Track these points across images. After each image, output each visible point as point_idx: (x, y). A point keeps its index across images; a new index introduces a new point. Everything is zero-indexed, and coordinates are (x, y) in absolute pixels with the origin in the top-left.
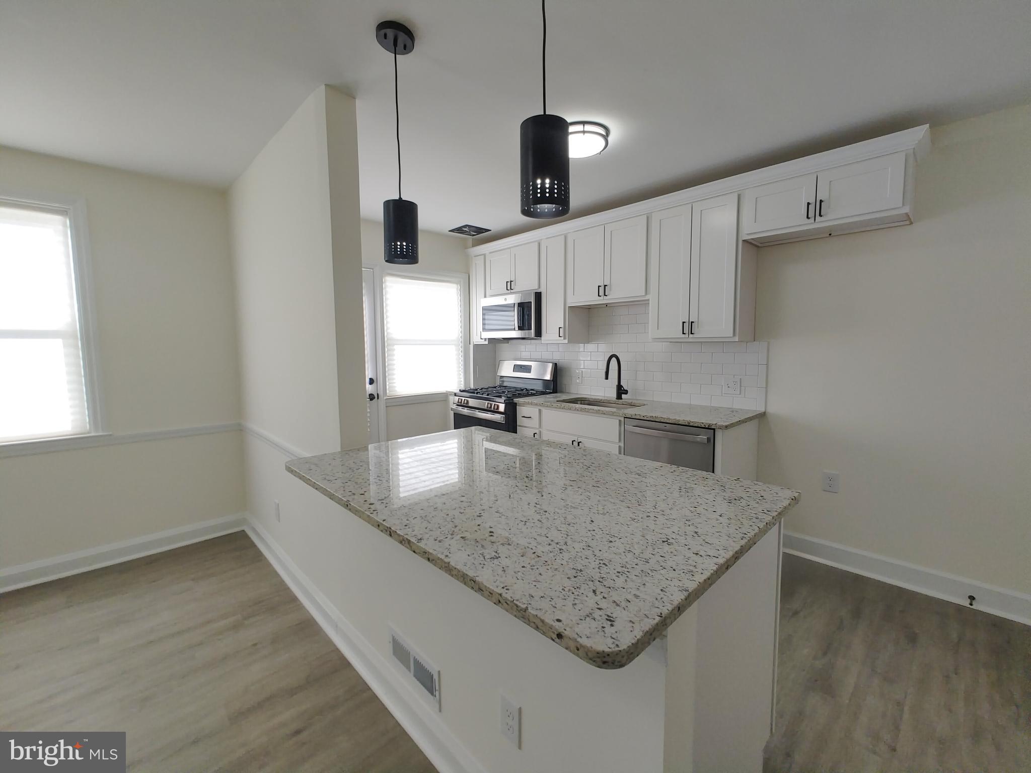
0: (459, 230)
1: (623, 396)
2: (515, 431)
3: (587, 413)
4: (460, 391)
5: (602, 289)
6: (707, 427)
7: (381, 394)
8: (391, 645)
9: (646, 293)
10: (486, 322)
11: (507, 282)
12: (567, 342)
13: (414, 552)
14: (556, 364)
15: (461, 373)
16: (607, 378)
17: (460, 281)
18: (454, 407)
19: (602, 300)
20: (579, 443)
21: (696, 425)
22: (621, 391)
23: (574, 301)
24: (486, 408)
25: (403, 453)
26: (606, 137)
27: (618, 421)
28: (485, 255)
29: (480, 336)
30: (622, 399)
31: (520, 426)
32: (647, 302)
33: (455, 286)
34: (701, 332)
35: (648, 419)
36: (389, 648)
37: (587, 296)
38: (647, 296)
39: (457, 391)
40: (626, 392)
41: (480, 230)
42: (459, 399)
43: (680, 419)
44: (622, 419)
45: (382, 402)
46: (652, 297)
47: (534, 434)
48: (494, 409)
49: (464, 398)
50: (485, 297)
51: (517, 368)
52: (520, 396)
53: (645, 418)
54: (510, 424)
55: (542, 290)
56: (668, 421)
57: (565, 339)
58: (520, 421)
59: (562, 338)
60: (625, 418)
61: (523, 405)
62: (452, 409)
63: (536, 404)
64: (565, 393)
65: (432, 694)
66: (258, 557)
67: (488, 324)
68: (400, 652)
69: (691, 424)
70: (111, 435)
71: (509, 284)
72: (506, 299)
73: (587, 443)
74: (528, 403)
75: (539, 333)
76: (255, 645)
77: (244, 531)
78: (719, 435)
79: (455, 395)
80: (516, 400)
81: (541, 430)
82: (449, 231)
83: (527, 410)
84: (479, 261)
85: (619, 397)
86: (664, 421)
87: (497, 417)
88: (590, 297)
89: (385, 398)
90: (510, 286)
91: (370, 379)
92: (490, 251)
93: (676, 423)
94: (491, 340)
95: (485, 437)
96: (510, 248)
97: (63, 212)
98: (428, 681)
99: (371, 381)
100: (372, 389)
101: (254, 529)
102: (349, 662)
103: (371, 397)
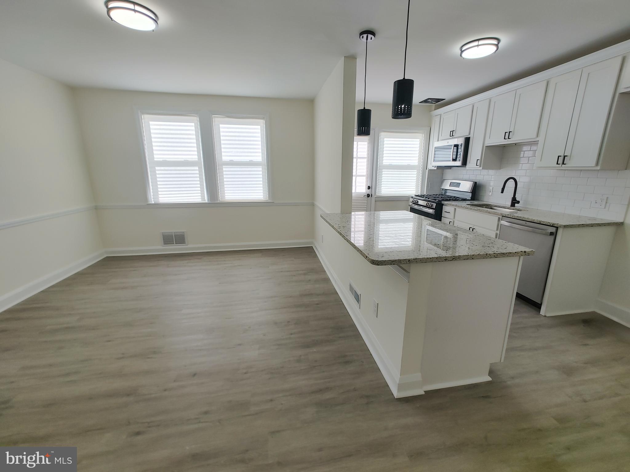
0: (426, 101)
1: (516, 205)
2: (440, 220)
3: (480, 212)
4: (415, 195)
5: (507, 134)
6: (551, 225)
7: (373, 194)
8: (349, 287)
9: (537, 136)
10: (436, 156)
11: (451, 131)
12: (481, 169)
14: (476, 183)
15: (419, 186)
16: (502, 192)
17: (425, 132)
18: (411, 204)
19: (507, 142)
20: (473, 229)
21: (545, 224)
22: (514, 202)
23: (489, 142)
24: (425, 205)
25: (382, 226)
26: (497, 45)
27: (498, 218)
28: (441, 115)
29: (432, 165)
30: (515, 206)
31: (444, 217)
32: (537, 142)
33: (421, 135)
34: (570, 163)
35: (515, 218)
37: (498, 140)
38: (538, 138)
39: (414, 196)
40: (518, 202)
41: (438, 100)
42: (413, 200)
43: (535, 219)
44: (501, 217)
45: (373, 199)
46: (541, 139)
47: (470, 228)
48: (429, 206)
49: (415, 200)
50: (438, 141)
51: (451, 184)
52: (447, 200)
53: (514, 217)
54: (438, 215)
55: (471, 136)
56: (527, 220)
57: (480, 166)
58: (444, 214)
59: (479, 166)
60: (502, 216)
61: (446, 205)
62: (409, 205)
63: (453, 205)
64: (479, 200)
65: (358, 302)
67: (438, 157)
68: (351, 289)
69: (542, 223)
70: (274, 202)
71: (452, 132)
72: (448, 142)
73: (478, 230)
74: (449, 204)
75: (464, 163)
76: (309, 280)
77: (312, 247)
78: (560, 231)
79: (412, 198)
80: (443, 202)
81: (454, 220)
82: (419, 103)
83: (448, 208)
84: (437, 119)
85: (513, 205)
86: (525, 220)
87: (431, 211)
88: (499, 140)
89: (375, 197)
90: (452, 134)
91: (368, 186)
92: (444, 112)
93: (532, 221)
94: (439, 167)
95: (428, 223)
96: (455, 110)
97: (263, 118)
98: (357, 298)
99: (369, 188)
100: (369, 192)
101: (316, 247)
102: (337, 293)
103: (368, 196)
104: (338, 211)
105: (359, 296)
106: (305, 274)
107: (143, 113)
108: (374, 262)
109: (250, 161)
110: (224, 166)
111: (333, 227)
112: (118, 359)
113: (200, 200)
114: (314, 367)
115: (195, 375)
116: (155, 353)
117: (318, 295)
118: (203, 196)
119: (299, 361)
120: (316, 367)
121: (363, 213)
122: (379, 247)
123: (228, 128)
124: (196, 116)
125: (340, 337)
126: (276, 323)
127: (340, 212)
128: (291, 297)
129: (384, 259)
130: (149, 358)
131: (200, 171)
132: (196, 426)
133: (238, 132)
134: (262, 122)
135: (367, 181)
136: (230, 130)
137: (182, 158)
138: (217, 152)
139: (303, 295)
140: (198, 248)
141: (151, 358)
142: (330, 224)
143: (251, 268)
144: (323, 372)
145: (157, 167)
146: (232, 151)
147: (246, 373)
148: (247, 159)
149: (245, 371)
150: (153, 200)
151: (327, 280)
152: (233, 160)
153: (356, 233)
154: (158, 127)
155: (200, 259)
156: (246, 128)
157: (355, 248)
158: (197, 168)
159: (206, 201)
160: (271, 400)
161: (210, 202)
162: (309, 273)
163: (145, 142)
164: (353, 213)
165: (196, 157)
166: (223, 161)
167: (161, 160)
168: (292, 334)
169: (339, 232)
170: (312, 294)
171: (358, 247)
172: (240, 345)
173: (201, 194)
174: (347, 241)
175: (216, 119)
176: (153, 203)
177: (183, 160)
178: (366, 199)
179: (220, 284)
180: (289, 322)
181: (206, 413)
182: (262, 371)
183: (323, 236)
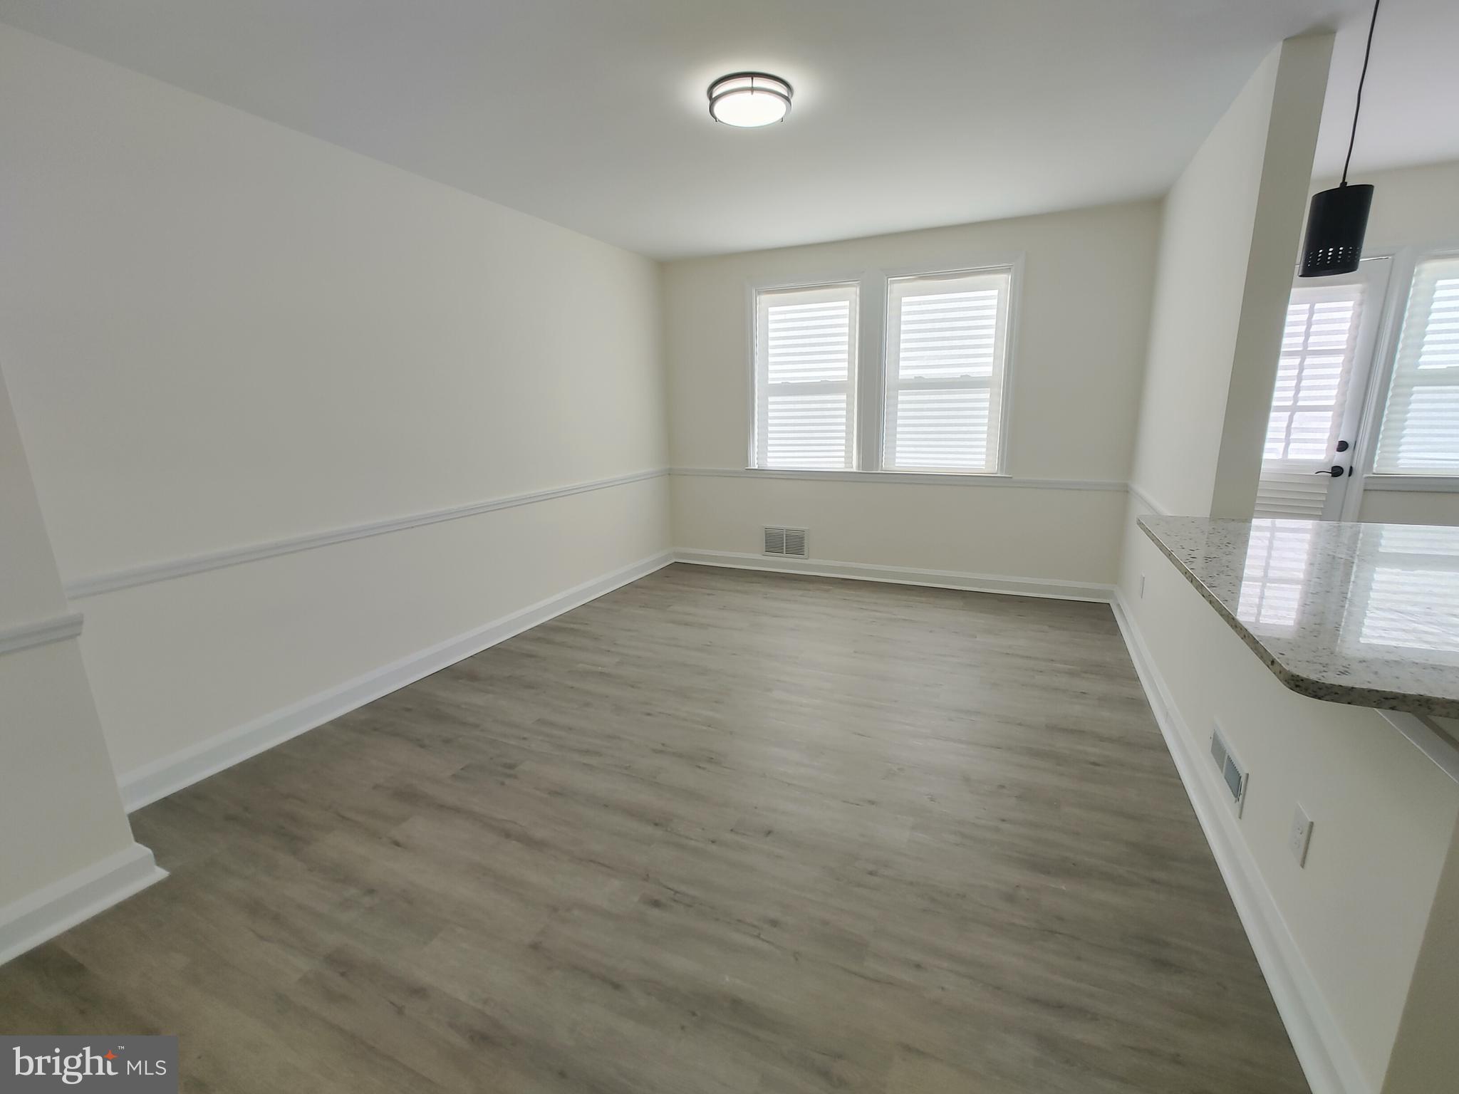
7: (1358, 468)
8: (1211, 742)
13: (1203, 596)
36: (1209, 744)
65: (1236, 797)
66: (1114, 630)
68: (1218, 750)
70: (1011, 478)
76: (1083, 693)
77: (1109, 604)
89: (1365, 475)
91: (1341, 442)
97: (1008, 270)
98: (1236, 783)
99: (1343, 446)
100: (1340, 459)
101: (1119, 605)
102: (1168, 750)
103: (1337, 471)
104: (1202, 509)
105: (1243, 780)
106: (1071, 674)
107: (759, 293)
108: (1298, 684)
109: (962, 376)
110: (900, 391)
111: (1169, 555)
112: (655, 751)
113: (842, 465)
114: (1053, 932)
115: (769, 833)
116: (710, 760)
117: (1102, 739)
118: (848, 458)
119: (1010, 898)
120: (1057, 935)
121: (1309, 524)
122: (1362, 640)
123: (919, 303)
124: (855, 286)
125: (1153, 881)
126: (967, 780)
127: (1208, 516)
128: (1020, 724)
129: (1345, 681)
130: (700, 767)
131: (849, 403)
132: (751, 942)
133: (943, 311)
134: (1003, 280)
135: (1337, 426)
136: (924, 307)
137: (818, 378)
138: (888, 361)
139: (1053, 729)
140: (833, 569)
141: (704, 769)
142: (1162, 547)
143: (931, 632)
144: (1079, 958)
145: (771, 396)
146: (923, 357)
147: (871, 873)
148: (956, 372)
149: (871, 867)
150: (756, 462)
151: (1140, 705)
152: (923, 376)
153: (1268, 584)
154: (782, 317)
155: (827, 591)
156: (961, 300)
157: (1236, 627)
158: (844, 397)
159: (854, 470)
160: (918, 966)
161: (863, 470)
162: (1086, 672)
163: (757, 350)
164: (1255, 522)
165: (845, 373)
166: (901, 380)
167: (780, 382)
168: (1003, 820)
169: (1186, 573)
170: (1081, 733)
171: (1246, 627)
172: (872, 802)
173: (846, 452)
174: (1211, 602)
175: (896, 286)
176: (756, 468)
177: (819, 381)
178: (1328, 483)
179: (855, 652)
180: (1002, 787)
181: (774, 923)
182: (911, 883)
183: (1144, 578)
